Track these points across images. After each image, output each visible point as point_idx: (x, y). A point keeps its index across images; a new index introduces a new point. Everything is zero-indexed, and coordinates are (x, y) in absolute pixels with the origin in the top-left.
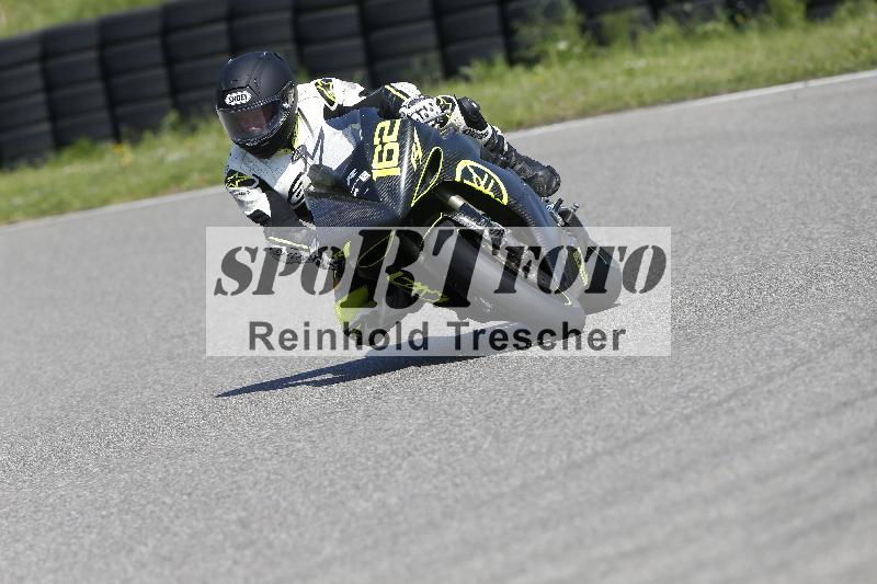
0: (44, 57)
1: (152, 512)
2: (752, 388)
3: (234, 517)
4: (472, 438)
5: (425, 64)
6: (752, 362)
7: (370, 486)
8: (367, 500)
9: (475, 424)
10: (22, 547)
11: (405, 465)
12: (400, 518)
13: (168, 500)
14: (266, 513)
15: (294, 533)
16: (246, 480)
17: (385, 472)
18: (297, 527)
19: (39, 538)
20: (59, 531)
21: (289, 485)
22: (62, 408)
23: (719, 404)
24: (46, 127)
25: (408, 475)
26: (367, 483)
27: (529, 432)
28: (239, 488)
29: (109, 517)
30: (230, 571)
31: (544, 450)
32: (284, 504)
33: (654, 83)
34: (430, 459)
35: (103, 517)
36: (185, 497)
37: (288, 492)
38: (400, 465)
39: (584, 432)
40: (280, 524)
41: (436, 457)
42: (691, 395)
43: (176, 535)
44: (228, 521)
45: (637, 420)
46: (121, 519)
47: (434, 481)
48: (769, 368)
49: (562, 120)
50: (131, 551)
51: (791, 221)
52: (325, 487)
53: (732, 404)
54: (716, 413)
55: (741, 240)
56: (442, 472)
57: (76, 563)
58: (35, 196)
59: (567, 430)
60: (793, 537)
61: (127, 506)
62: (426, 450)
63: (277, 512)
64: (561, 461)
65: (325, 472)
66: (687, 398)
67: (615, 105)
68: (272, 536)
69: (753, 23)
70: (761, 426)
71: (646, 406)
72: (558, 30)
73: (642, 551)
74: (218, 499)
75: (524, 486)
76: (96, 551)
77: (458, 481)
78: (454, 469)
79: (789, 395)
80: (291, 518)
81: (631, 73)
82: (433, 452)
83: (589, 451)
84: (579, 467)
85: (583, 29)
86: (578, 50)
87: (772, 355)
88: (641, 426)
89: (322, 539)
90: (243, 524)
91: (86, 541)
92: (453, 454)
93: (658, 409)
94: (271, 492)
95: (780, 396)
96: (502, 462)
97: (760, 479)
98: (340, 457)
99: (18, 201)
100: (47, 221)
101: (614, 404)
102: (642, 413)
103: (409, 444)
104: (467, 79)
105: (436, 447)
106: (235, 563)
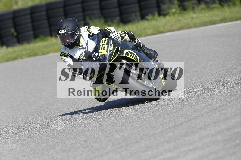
0: (32, 13)
1: (60, 138)
2: (225, 104)
3: (83, 139)
4: (148, 118)
5: (136, 15)
6: (226, 97)
7: (120, 131)
8: (119, 135)
9: (149, 114)
10: (25, 147)
11: (130, 125)
12: (128, 140)
13: (65, 135)
14: (91, 138)
15: (99, 144)
16: (86, 129)
17: (124, 127)
18: (100, 142)
19: (29, 145)
20: (35, 143)
21: (98, 131)
22: (36, 109)
23: (216, 109)
24: (32, 33)
25: (130, 128)
26: (119, 131)
27: (164, 117)
28: (84, 131)
29: (48, 139)
30: (81, 154)
31: (168, 121)
32: (96, 136)
33: (199, 21)
34: (137, 124)
35: (47, 139)
36: (69, 134)
37: (97, 133)
38: (128, 125)
39: (179, 116)
40: (95, 142)
41: (138, 123)
42: (209, 106)
43: (67, 144)
44: (81, 140)
45: (194, 113)
46: (52, 140)
47: (138, 130)
48: (230, 99)
49: (173, 31)
50: (55, 148)
51: (236, 59)
52: (108, 131)
53: (220, 109)
54: (215, 112)
55: (222, 64)
56: (140, 127)
57: (39, 152)
58: (29, 51)
59: (174, 116)
60: (236, 146)
61: (53, 136)
62: (136, 121)
63: (94, 138)
64: (173, 125)
65: (108, 127)
66: (207, 107)
67: (188, 27)
68: (93, 145)
69: (226, 4)
70: (228, 115)
71: (196, 109)
72: (173, 6)
73: (195, 149)
74: (79, 134)
75: (162, 131)
76: (45, 149)
77: (144, 130)
78: (143, 126)
79: (236, 107)
80: (98, 140)
81: (192, 18)
82: (137, 122)
83: (180, 122)
84: (178, 126)
85: (179, 6)
86: (178, 11)
87: (231, 96)
88: (195, 115)
89: (107, 146)
90: (85, 141)
91: (42, 146)
92: (143, 122)
93: (199, 110)
94: (93, 133)
95: (233, 107)
96: (156, 125)
97: (227, 130)
98: (112, 123)
99: (24, 53)
100: (32, 58)
101: (187, 109)
102: (195, 111)
103: (131, 119)
104: (147, 20)
105: (138, 120)
106: (83, 152)
